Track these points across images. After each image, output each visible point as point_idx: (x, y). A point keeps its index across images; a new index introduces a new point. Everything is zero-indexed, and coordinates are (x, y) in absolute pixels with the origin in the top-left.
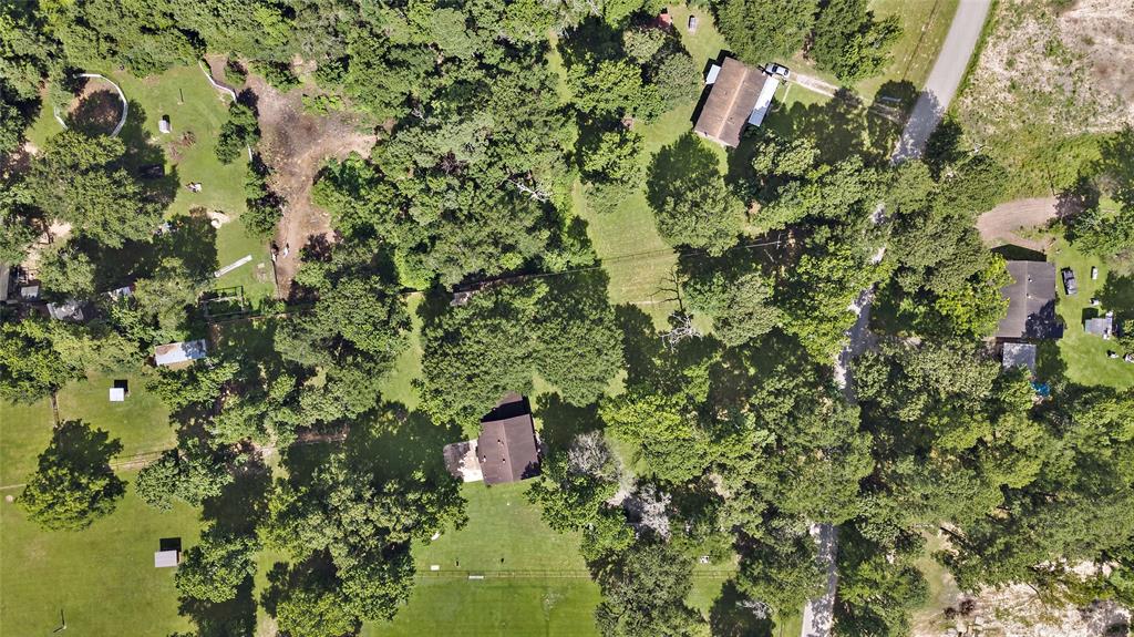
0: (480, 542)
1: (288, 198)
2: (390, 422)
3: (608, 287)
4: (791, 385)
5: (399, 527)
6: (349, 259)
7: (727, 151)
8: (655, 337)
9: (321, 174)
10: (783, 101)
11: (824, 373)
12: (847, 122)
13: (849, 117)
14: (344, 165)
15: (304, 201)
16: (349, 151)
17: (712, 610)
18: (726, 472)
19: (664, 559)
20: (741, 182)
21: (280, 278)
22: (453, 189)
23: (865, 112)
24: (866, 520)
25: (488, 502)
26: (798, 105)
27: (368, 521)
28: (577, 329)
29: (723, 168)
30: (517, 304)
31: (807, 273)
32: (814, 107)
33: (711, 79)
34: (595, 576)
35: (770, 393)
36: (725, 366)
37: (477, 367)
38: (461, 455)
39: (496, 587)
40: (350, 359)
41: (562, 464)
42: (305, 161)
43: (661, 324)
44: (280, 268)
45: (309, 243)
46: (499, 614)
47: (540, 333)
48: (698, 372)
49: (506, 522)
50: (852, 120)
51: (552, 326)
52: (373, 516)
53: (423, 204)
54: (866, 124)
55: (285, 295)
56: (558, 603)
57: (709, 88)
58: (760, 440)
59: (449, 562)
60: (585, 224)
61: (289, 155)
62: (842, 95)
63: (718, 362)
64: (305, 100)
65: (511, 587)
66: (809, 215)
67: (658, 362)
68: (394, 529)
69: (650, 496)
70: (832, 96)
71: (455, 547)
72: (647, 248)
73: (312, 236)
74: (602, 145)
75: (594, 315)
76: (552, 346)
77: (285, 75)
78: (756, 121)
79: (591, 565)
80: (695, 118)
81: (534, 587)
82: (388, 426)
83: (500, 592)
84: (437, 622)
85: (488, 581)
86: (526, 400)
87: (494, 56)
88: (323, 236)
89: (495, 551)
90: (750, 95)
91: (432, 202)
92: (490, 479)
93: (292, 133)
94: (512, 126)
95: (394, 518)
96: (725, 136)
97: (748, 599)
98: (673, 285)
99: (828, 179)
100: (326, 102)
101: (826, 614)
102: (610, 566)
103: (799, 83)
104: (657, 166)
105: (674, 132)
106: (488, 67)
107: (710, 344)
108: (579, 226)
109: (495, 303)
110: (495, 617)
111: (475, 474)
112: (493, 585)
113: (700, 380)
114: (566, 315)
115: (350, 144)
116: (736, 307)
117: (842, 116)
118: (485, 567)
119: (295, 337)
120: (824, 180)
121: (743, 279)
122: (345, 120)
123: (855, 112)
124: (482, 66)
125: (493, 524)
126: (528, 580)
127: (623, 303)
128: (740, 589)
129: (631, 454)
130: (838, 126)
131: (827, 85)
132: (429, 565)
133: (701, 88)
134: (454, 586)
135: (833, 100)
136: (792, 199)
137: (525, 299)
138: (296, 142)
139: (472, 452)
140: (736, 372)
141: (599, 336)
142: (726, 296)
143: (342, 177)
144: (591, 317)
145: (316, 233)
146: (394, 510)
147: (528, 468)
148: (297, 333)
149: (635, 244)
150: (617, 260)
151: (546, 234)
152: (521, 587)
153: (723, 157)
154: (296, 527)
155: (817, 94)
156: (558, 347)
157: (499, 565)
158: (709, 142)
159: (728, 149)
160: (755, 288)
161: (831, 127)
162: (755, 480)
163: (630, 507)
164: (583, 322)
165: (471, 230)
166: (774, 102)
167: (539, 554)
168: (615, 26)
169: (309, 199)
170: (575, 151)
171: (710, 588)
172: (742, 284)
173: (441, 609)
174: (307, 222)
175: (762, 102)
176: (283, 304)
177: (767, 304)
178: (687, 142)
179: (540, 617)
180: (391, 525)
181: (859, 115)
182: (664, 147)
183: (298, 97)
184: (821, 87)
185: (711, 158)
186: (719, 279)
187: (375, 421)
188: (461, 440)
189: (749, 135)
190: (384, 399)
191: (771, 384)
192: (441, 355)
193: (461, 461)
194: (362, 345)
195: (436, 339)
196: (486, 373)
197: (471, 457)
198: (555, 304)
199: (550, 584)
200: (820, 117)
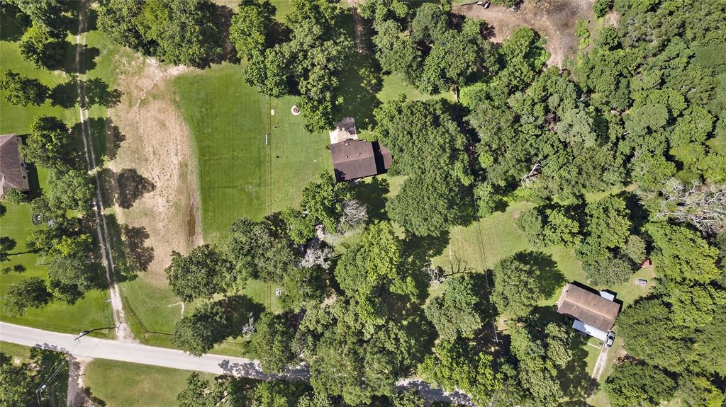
0: (289, 142)
1: (519, 12)
2: (370, 82)
3: (460, 226)
4: (403, 349)
5: (309, 86)
6: (486, 52)
7: (554, 306)
8: (427, 258)
9: (536, 33)
10: (589, 344)
11: (404, 371)
12: (575, 387)
13: (579, 389)
14: (542, 49)
15: (517, 23)
16: (551, 52)
17: (245, 296)
18: (344, 305)
19: (285, 264)
20: (537, 315)
21: (465, 7)
22: (535, 121)
23: (582, 399)
24: (311, 400)
25: (316, 147)
26: (586, 354)
27: (313, 65)
28: (442, 204)
29: (543, 303)
30: (458, 164)
31: (480, 359)
32: (585, 364)
33: (604, 295)
34: (268, 218)
35: (396, 335)
36: (408, 305)
37: (418, 138)
38: (347, 129)
39: (259, 153)
40: (420, 53)
41: (348, 195)
42: (545, 23)
43: (435, 262)
44: (472, 8)
45: (489, 26)
46: (242, 155)
47: (438, 179)
48: (410, 286)
49: (303, 159)
50: (577, 390)
51: (444, 188)
52: (317, 69)
53: (524, 100)
54: (574, 399)
55: (455, 11)
56: (249, 194)
57: (597, 293)
58: (367, 328)
59: (276, 121)
60: (503, 210)
61: (548, 12)
62: (594, 384)
63: (411, 300)
64: (586, 22)
65: (260, 163)
66: (519, 361)
67: (410, 260)
68: (308, 83)
69: (327, 255)
70: (593, 377)
71: (286, 125)
72: (488, 253)
73: (494, 28)
74: (570, 220)
75: (450, 216)
76: (430, 188)
77: (606, 8)
78: (576, 325)
79: (276, 216)
80: (576, 283)
81: (260, 178)
82: (366, 80)
83: (257, 156)
84: (237, 113)
85: (264, 148)
86: (385, 171)
87: (624, 147)
88: (494, 35)
89: (283, 152)
90: (594, 321)
91: (526, 107)
92: (333, 149)
93: (564, 13)
94: (578, 161)
95: (316, 83)
96: (566, 304)
97: (255, 320)
98: (463, 270)
99: (547, 375)
100: (585, 36)
101: (243, 372)
102: (274, 228)
103: (601, 354)
104: (542, 258)
105: (566, 270)
106: (616, 144)
107: (423, 295)
108: (502, 206)
109: (459, 150)
110: (240, 152)
111: (335, 138)
112: (261, 151)
113: (404, 288)
114: (450, 197)
115: (556, 53)
116: (456, 311)
117: (579, 383)
118: (273, 145)
119: (433, 17)
120: (546, 372)
121: (477, 316)
122: (573, 50)
123: (583, 393)
124: (618, 139)
125: (302, 151)
126: (265, 174)
127: (450, 236)
128: (262, 315)
129: (348, 242)
130: (572, 381)
131: (600, 374)
132: (275, 108)
133: (597, 288)
134: (260, 125)
135: (590, 377)
136: (532, 350)
137: (461, 169)
138: (558, 16)
139: (349, 136)
140: (404, 312)
141: (437, 219)
142: (464, 305)
143: (534, 48)
144: (448, 215)
145: (496, 31)
146: (321, 83)
147: (341, 173)
148: (435, 17)
149: (490, 244)
150: (479, 233)
151: (503, 184)
152: (260, 169)
153: (549, 303)
154: (310, 18)
155: (594, 366)
156: (430, 192)
157: (274, 155)
158: (560, 293)
159: (555, 306)
160: (470, 324)
161: (571, 376)
162: (339, 325)
163: (313, 241)
164: (447, 209)
165: (508, 133)
166: (588, 337)
167: (282, 181)
168: (643, 229)
169: (518, 26)
170: (553, 203)
171: (260, 296)
172: (474, 316)
173: (245, 116)
174: (503, 25)
175: (589, 329)
176: (449, 9)
177: (459, 332)
178: (559, 279)
179: (240, 182)
180: (310, 80)
181: (580, 395)
182: (556, 263)
183: (587, 18)
184: (598, 369)
185: (549, 294)
186: (474, 300)
187: (370, 72)
188: (357, 129)
189: (566, 320)
190: (385, 77)
191: (402, 335)
192: (425, 114)
193: (343, 129)
194: (428, 60)
195: (435, 110)
196: (414, 143)
197: (346, 135)
198: (457, 190)
199: (263, 189)
200: (578, 369)
